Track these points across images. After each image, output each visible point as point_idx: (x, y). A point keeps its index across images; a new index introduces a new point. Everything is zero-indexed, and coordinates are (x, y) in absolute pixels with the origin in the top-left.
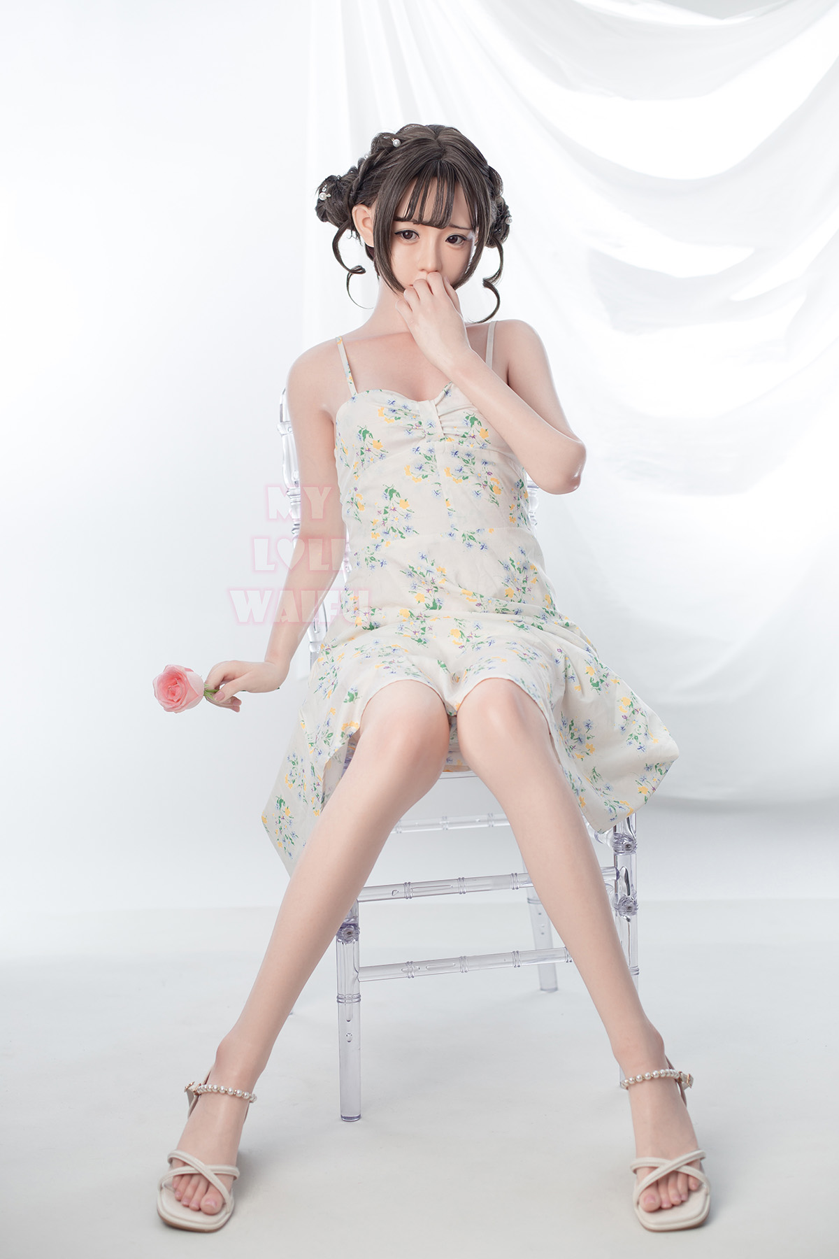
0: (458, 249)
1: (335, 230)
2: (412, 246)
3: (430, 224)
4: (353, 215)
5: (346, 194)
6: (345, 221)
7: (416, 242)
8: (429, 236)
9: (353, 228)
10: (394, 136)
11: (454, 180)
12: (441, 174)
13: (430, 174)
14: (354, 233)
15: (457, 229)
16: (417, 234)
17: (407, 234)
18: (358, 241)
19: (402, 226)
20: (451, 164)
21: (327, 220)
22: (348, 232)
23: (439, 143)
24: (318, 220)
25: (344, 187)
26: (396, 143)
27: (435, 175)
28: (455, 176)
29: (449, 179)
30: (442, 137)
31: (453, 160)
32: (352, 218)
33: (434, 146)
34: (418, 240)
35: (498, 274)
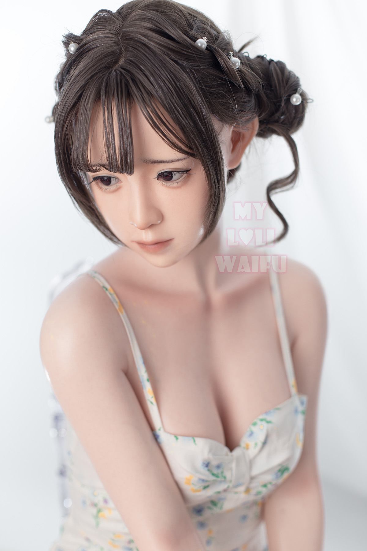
0: (178, 187)
2: (115, 193)
7: (120, 188)
8: (130, 181)
16: (117, 179)
17: (106, 179)
34: (121, 184)
35: (292, 178)
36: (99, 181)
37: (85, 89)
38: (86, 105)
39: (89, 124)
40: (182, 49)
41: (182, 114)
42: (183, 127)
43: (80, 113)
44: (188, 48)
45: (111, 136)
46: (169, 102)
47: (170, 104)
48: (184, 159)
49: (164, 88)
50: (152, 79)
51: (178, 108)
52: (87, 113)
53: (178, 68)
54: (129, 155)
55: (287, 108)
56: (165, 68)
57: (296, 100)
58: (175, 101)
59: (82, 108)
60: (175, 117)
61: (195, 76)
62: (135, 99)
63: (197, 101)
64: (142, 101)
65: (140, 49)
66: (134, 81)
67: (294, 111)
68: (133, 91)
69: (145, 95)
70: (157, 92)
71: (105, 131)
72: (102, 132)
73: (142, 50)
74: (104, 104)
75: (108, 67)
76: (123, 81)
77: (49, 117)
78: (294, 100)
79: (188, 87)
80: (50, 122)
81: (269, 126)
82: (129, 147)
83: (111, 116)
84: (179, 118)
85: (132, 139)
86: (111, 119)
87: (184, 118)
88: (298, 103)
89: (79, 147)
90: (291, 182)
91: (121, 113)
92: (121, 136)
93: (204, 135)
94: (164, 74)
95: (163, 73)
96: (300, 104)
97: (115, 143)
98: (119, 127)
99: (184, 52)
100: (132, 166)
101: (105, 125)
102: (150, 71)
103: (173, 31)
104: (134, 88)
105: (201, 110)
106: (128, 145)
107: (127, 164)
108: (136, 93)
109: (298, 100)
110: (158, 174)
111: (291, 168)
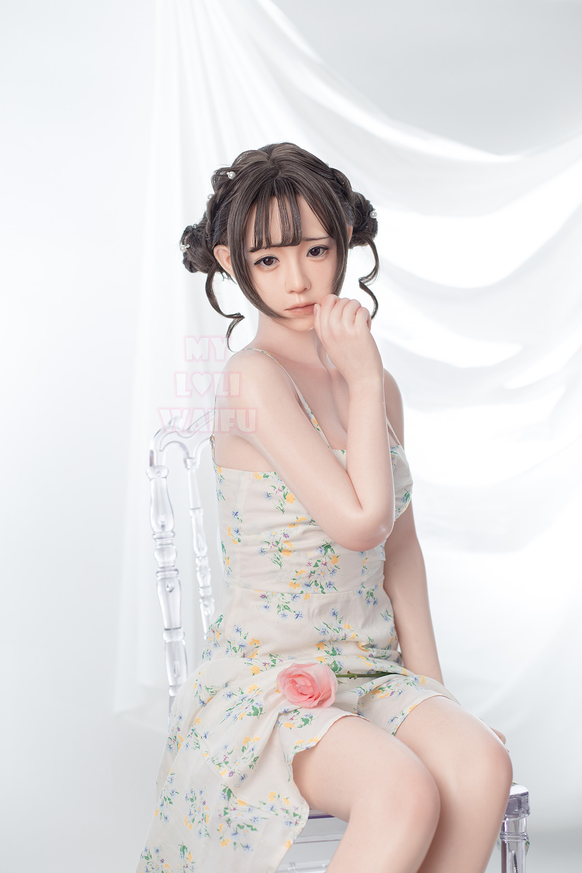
0: (322, 260)
1: (205, 276)
2: (274, 271)
3: (284, 244)
4: (217, 257)
5: (203, 239)
6: (210, 266)
7: (278, 266)
8: (289, 257)
9: (221, 270)
10: (229, 170)
11: (295, 193)
12: (280, 192)
13: (267, 195)
14: (224, 274)
15: (314, 241)
16: (276, 259)
17: (267, 260)
18: (230, 281)
19: (256, 256)
20: (287, 179)
21: (196, 271)
22: (217, 276)
23: (273, 161)
24: (187, 272)
25: (200, 234)
26: (231, 175)
27: (272, 194)
28: (294, 189)
29: (288, 194)
30: (275, 154)
31: (288, 174)
32: (216, 260)
33: (269, 165)
34: (279, 263)
36: (262, 263)
37: (260, 190)
38: (263, 200)
48: (327, 238)
49: (316, 186)
52: (265, 204)
55: (369, 220)
57: (374, 215)
58: (323, 195)
59: (260, 202)
60: (324, 204)
64: (305, 193)
74: (278, 197)
75: (273, 177)
81: (357, 235)
83: (284, 203)
85: (300, 218)
92: (293, 216)
93: (339, 220)
94: (313, 178)
97: (288, 221)
100: (302, 236)
101: (280, 210)
110: (309, 250)
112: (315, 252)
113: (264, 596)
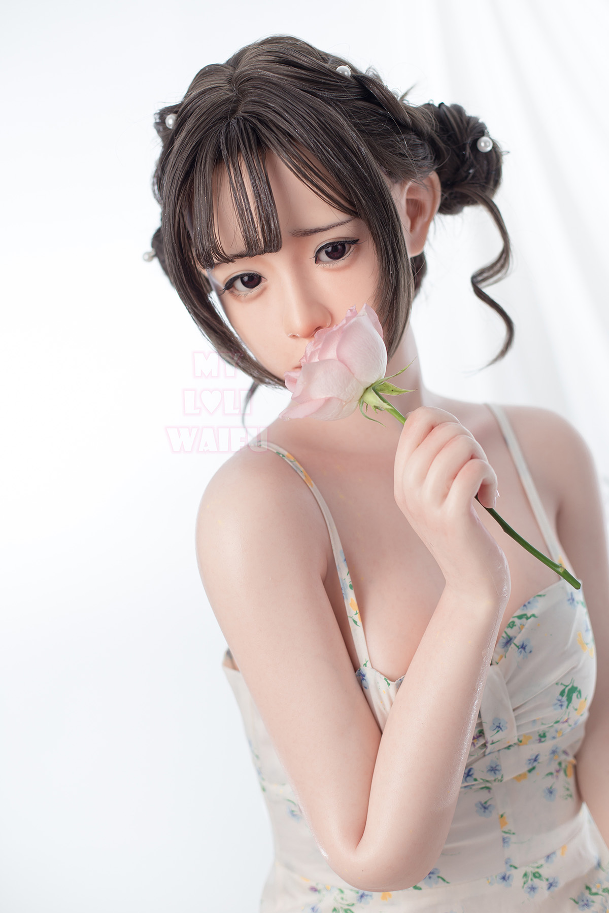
7: (265, 289)
8: (279, 270)
16: (260, 276)
17: (247, 279)
34: (266, 283)
35: (502, 261)
36: (239, 284)
37: (197, 152)
38: (202, 170)
39: (212, 191)
40: (318, 77)
41: (333, 155)
42: (338, 173)
43: (196, 182)
44: (327, 75)
45: (244, 200)
46: (314, 141)
47: (315, 142)
48: (348, 221)
49: (305, 124)
50: (286, 115)
51: (328, 148)
52: (206, 179)
53: (319, 101)
54: (271, 218)
55: (475, 158)
56: (301, 103)
57: (485, 145)
58: (322, 140)
59: (198, 175)
60: (324, 159)
61: (343, 110)
62: (269, 143)
63: (352, 138)
64: (278, 143)
65: (263, 87)
66: (262, 122)
67: (485, 162)
68: (264, 134)
69: (281, 136)
70: (295, 129)
71: (234, 196)
72: (230, 198)
73: (266, 88)
74: (228, 161)
75: (225, 118)
76: (248, 126)
77: (148, 253)
78: (483, 144)
79: (337, 123)
80: (150, 259)
81: (456, 189)
82: (271, 208)
83: (239, 171)
84: (331, 160)
85: (272, 197)
86: (240, 176)
87: (338, 161)
88: (489, 149)
89: (201, 230)
90: (503, 266)
91: (252, 165)
92: (258, 196)
93: (369, 183)
94: (301, 109)
95: (299, 108)
96: (491, 151)
97: (250, 207)
98: (252, 183)
99: (323, 80)
100: (278, 233)
101: (232, 187)
102: (282, 107)
103: (303, 58)
104: (264, 130)
105: (359, 148)
106: (269, 205)
107: (271, 232)
108: (268, 135)
109: (488, 144)
110: (316, 252)
111: (499, 245)
112: (336, 250)
113: (314, 890)
